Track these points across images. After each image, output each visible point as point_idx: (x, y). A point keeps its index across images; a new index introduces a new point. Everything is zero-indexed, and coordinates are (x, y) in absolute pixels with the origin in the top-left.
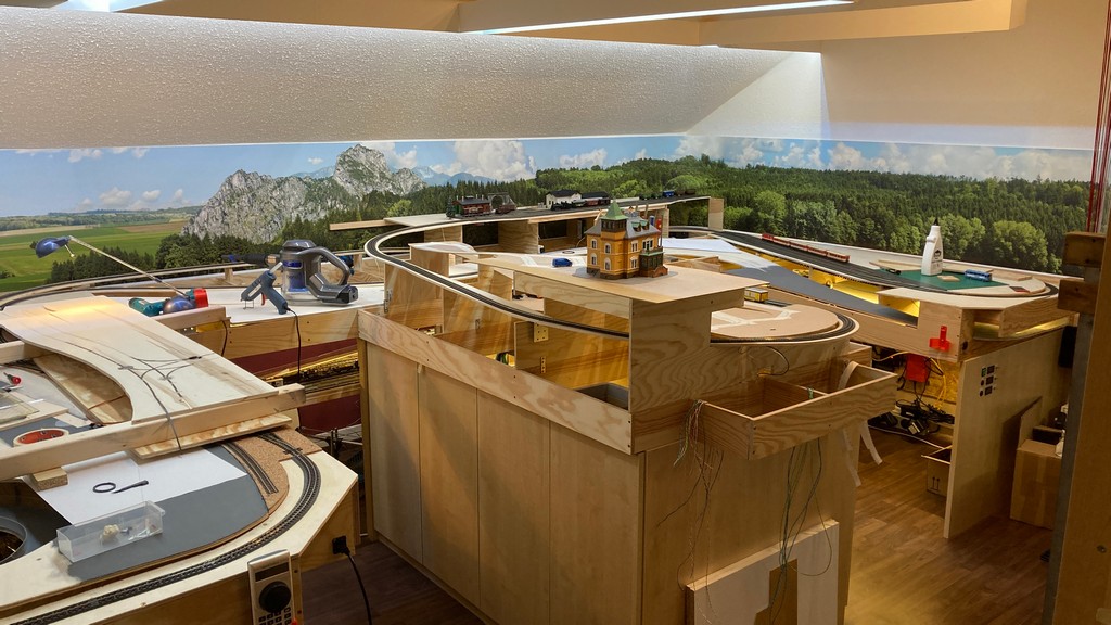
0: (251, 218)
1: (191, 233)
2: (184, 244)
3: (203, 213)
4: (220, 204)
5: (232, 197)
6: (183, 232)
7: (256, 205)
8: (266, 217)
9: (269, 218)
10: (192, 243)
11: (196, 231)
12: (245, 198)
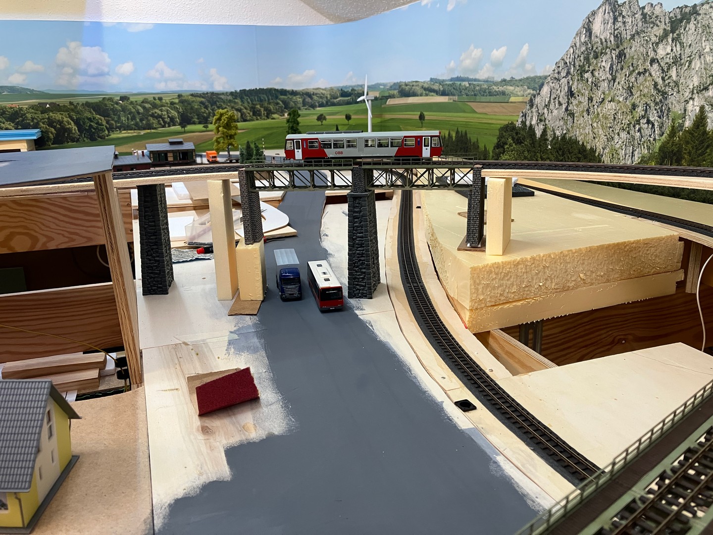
0: (610, 107)
1: (528, 123)
2: (519, 142)
3: (546, 90)
4: (568, 73)
5: (587, 59)
6: (520, 120)
7: (621, 78)
8: (634, 106)
9: (640, 111)
10: (527, 142)
11: (534, 122)
12: (605, 62)
